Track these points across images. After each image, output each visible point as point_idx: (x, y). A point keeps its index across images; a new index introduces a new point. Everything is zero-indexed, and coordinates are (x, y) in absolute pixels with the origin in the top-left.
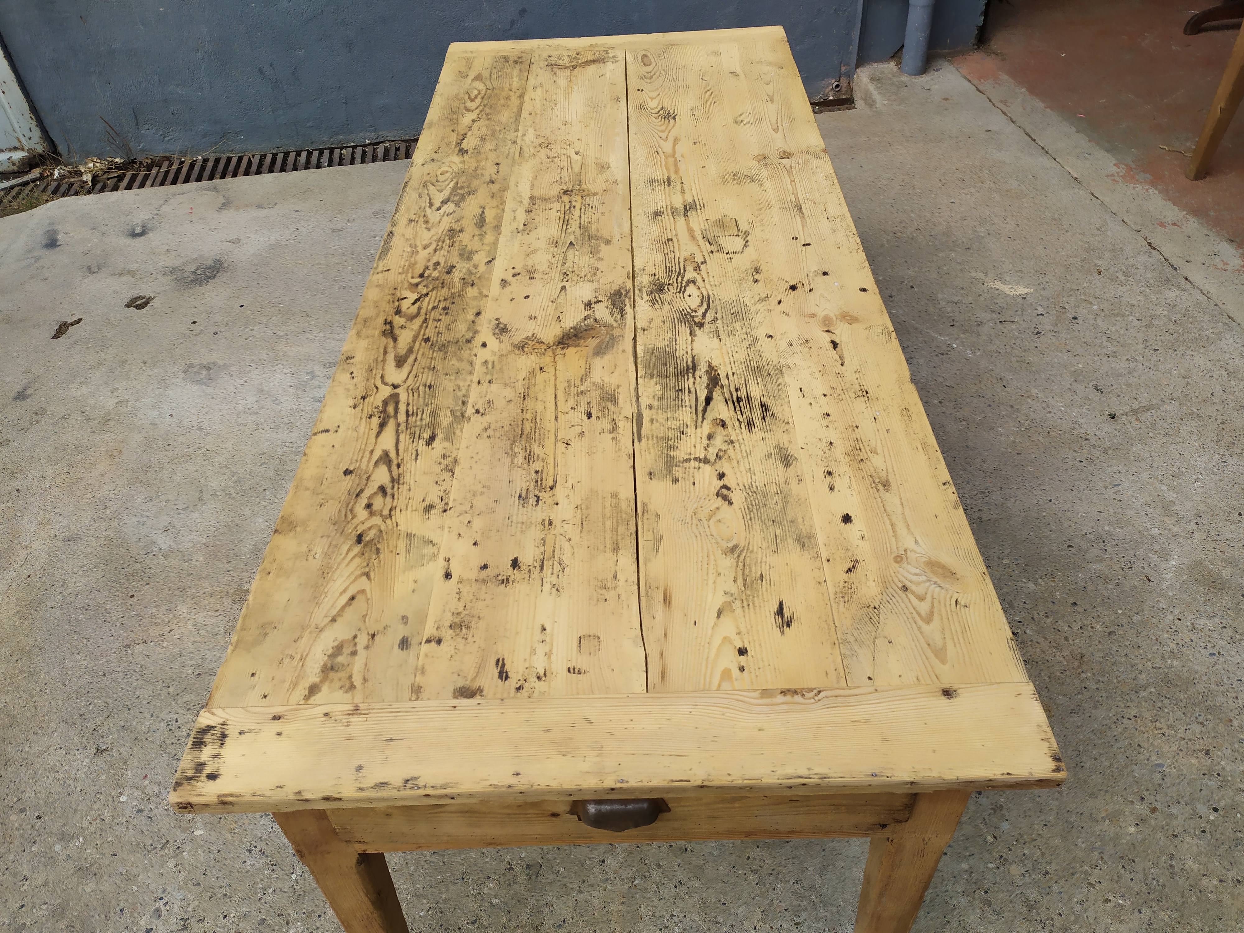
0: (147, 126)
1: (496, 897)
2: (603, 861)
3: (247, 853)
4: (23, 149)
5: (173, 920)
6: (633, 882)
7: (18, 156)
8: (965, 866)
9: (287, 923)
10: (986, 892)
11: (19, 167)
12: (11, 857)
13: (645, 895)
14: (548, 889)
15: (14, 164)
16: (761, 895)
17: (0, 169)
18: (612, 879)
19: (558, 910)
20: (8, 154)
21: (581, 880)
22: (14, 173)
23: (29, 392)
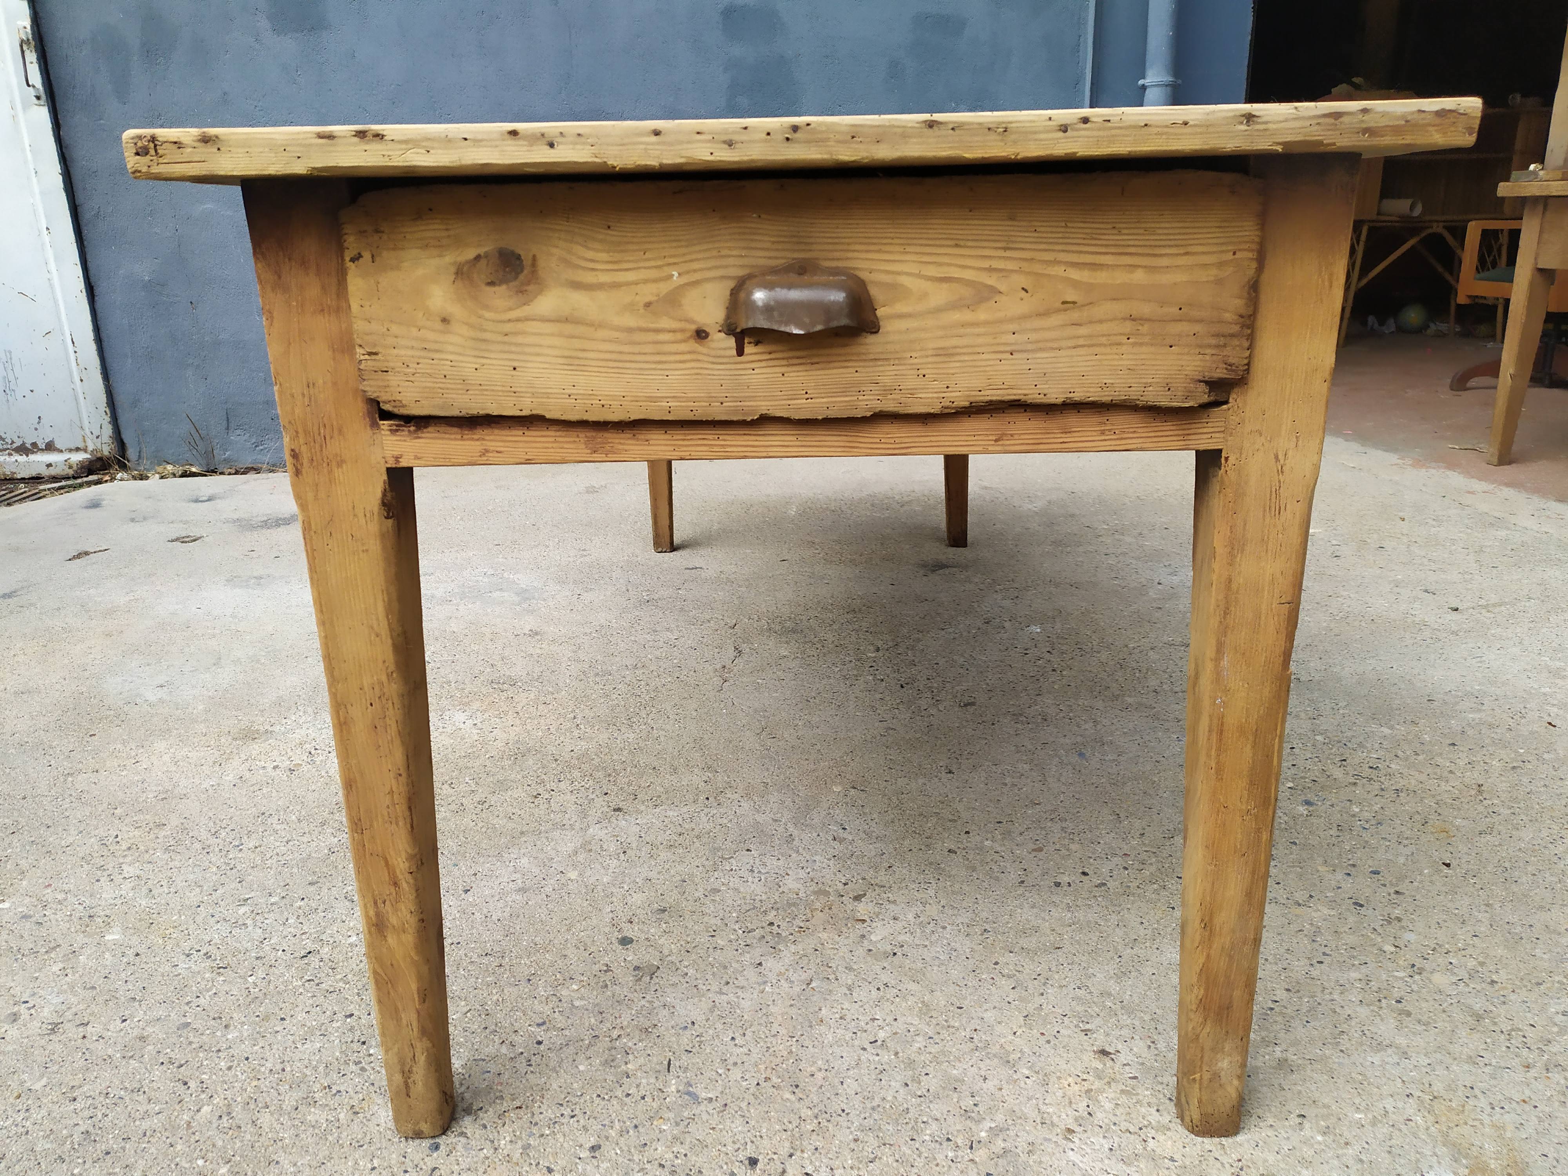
0: (238, 432)
1: (582, 998)
2: (760, 964)
3: (183, 957)
4: (86, 451)
5: (36, 1024)
6: (808, 984)
8: (1354, 975)
9: (226, 1027)
10: (1399, 1002)
11: (75, 472)
13: (828, 997)
14: (668, 990)
15: (70, 467)
16: (1021, 999)
17: (53, 471)
18: (774, 981)
19: (683, 1012)
20: (66, 456)
21: (723, 982)
22: (67, 478)
23: (19, 593)
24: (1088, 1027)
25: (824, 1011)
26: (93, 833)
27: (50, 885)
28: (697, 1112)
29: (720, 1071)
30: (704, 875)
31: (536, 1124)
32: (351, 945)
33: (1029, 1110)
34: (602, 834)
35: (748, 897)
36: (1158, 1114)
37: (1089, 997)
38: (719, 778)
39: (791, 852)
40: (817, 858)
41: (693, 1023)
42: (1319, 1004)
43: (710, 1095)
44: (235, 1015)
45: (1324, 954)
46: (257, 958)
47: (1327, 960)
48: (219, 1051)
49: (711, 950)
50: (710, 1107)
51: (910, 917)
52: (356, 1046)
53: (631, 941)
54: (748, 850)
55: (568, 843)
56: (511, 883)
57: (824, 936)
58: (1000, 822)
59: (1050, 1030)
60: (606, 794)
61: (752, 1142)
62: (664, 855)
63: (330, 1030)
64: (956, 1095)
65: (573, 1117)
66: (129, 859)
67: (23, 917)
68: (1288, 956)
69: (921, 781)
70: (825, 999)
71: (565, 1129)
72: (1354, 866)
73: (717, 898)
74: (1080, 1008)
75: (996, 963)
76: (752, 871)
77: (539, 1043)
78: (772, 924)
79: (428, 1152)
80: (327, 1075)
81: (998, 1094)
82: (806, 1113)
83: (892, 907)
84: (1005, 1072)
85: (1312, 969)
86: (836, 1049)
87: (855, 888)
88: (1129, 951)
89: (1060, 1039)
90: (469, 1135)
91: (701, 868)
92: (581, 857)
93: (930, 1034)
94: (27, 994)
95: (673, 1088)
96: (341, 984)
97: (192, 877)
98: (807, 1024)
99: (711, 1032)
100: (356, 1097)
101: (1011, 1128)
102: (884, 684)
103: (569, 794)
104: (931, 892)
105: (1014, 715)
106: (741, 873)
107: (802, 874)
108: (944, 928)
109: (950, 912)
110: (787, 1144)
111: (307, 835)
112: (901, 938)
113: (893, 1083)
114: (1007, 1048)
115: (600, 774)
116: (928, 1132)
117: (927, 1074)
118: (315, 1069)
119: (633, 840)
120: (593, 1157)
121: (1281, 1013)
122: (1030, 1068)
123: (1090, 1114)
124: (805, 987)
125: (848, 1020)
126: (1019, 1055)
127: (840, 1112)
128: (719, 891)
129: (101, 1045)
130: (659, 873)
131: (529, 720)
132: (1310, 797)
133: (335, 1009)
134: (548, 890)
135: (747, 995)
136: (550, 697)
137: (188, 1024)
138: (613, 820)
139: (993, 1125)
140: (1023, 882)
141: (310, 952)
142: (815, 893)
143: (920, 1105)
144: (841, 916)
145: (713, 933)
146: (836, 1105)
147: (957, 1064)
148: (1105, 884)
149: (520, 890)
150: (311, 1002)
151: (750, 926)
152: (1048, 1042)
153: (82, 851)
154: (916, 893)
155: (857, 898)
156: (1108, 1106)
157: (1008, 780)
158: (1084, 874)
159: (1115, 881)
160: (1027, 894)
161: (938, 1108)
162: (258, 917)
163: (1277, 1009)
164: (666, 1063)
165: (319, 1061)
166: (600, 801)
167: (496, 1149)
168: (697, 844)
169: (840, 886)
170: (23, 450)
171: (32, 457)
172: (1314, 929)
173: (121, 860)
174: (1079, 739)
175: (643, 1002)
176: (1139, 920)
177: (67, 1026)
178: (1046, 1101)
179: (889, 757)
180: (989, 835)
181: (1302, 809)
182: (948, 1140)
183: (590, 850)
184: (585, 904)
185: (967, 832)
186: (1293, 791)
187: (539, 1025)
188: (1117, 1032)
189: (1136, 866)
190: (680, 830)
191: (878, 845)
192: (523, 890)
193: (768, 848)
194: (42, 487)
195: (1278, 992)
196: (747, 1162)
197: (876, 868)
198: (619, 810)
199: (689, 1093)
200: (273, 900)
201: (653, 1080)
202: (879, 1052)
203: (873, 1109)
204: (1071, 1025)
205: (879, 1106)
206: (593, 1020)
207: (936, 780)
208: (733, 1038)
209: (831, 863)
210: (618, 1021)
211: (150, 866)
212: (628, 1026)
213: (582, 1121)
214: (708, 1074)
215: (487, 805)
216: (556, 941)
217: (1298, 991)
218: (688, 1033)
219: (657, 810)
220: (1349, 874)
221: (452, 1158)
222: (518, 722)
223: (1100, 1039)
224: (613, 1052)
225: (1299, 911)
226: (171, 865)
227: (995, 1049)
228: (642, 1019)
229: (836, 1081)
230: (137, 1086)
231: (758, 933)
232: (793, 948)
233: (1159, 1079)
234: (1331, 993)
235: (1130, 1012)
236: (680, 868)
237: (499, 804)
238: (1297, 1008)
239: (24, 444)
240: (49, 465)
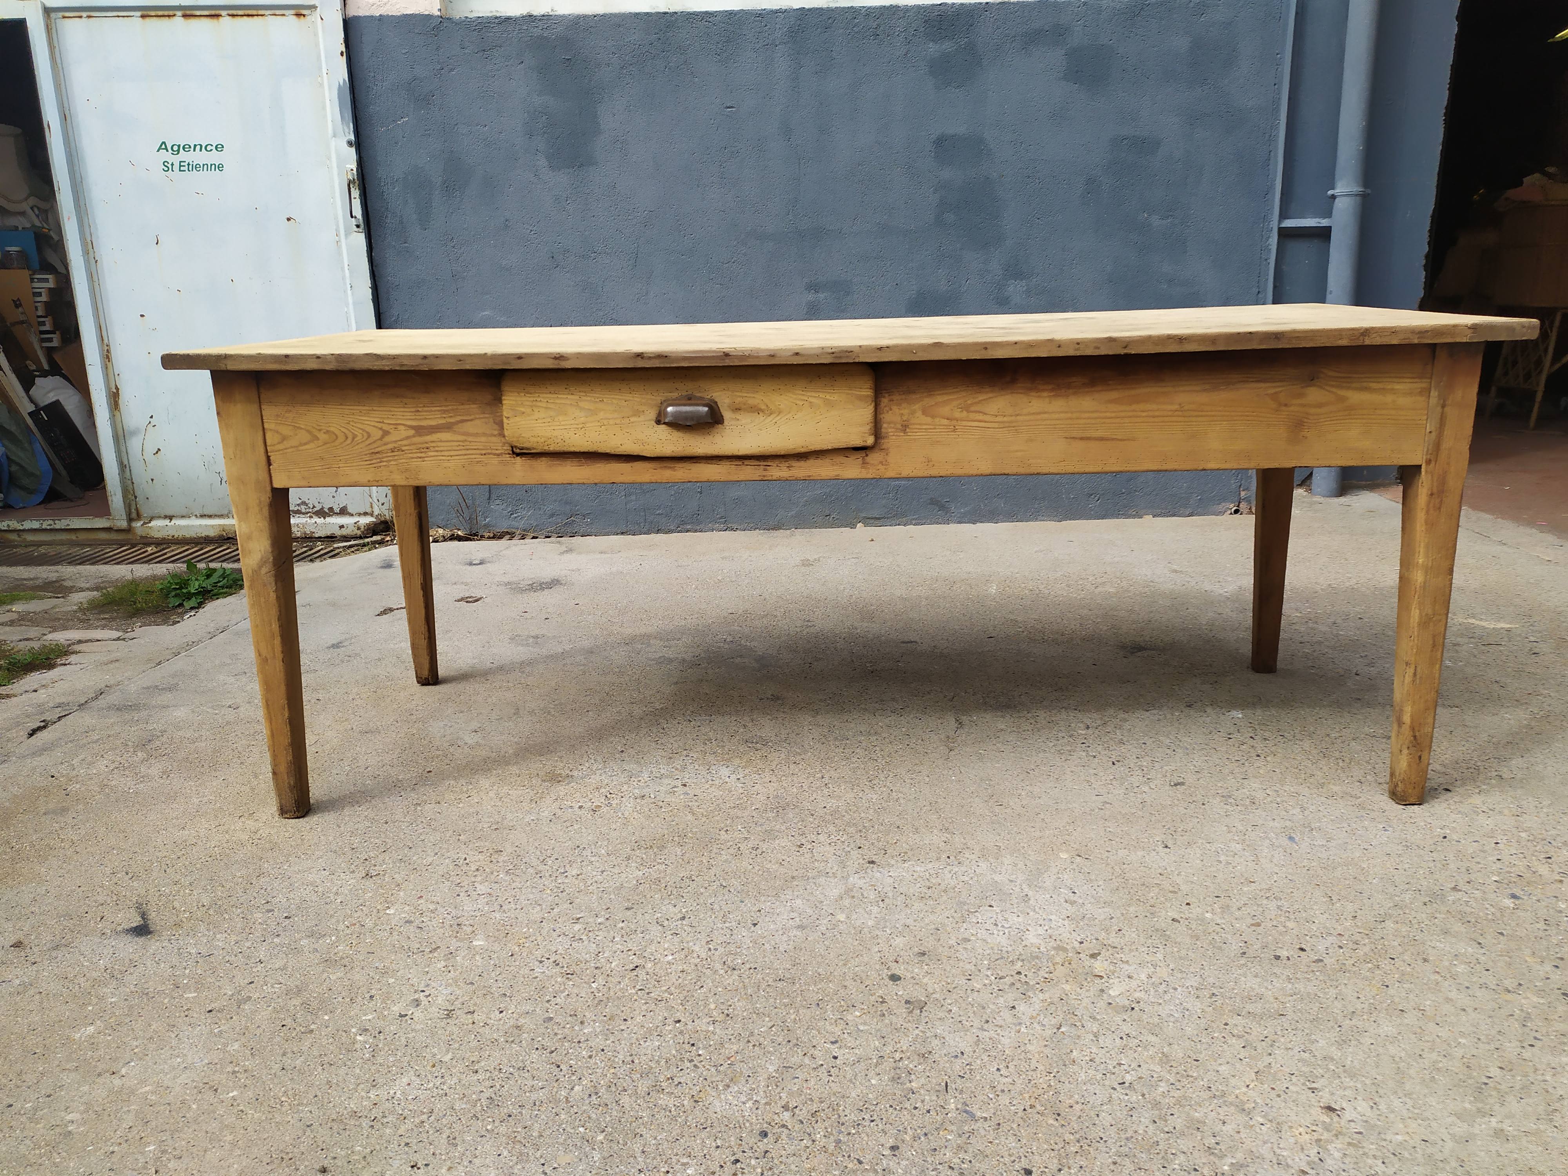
0: (498, 502)
1: (865, 1024)
2: (1013, 1007)
3: (537, 963)
4: (372, 515)
5: (434, 1009)
6: (1058, 1029)
7: (365, 521)
9: (582, 1023)
11: (363, 532)
12: (248, 944)
13: (1077, 1041)
14: (937, 1023)
15: (359, 529)
16: (1250, 1057)
17: (344, 532)
18: (1028, 1024)
19: (952, 1043)
20: (356, 519)
21: (983, 1020)
22: (355, 538)
23: (345, 644)
24: (1314, 1085)
25: (1075, 1053)
26: (446, 855)
27: (421, 897)
28: (975, 1128)
29: (991, 1096)
30: (954, 925)
31: (843, 1124)
32: (669, 963)
33: (1265, 1151)
34: (861, 883)
35: (996, 948)
36: (1383, 1165)
37: (1313, 1060)
38: (957, 839)
39: (1029, 911)
40: (1053, 917)
41: (962, 1053)
42: (1532, 1083)
43: (984, 1115)
44: (587, 1014)
45: (1535, 1038)
46: (596, 968)
47: (1538, 1044)
48: (579, 1042)
49: (969, 991)
50: (986, 1125)
51: (1143, 977)
52: (687, 1047)
53: (899, 978)
54: (990, 906)
55: (834, 890)
56: (791, 921)
57: (1067, 987)
58: (1217, 897)
59: (1280, 1086)
60: (860, 848)
61: (1026, 1157)
62: (917, 905)
63: (664, 1032)
64: (1199, 1134)
65: (872, 1121)
66: (479, 879)
67: (406, 922)
68: (1500, 1038)
69: (1140, 853)
70: (1075, 1043)
71: (868, 1130)
72: (1562, 959)
73: (969, 947)
74: (1305, 1069)
75: (1226, 1024)
76: (996, 925)
77: (835, 1058)
78: (1019, 973)
79: (760, 1138)
80: (668, 1068)
81: (1237, 1136)
82: (1068, 1137)
83: (1126, 966)
84: (1242, 1118)
85: (1523, 1051)
86: (1089, 1086)
87: (1091, 946)
88: (1348, 1022)
89: (1290, 1094)
90: (790, 1127)
91: (951, 919)
92: (847, 902)
93: (1172, 1081)
94: (423, 985)
95: (953, 1106)
96: (666, 995)
97: (531, 896)
98: (1061, 1062)
99: (979, 1062)
100: (694, 1088)
101: (1251, 1165)
102: (1096, 760)
103: (828, 846)
104: (1160, 956)
105: (1223, 796)
106: (987, 926)
107: (1041, 931)
108: (1176, 989)
109: (1179, 975)
110: (1055, 1161)
111: (617, 867)
112: (1137, 995)
113: (1142, 1120)
114: (1241, 1097)
115: (852, 830)
116: (1177, 1162)
117: (1172, 1114)
118: (658, 1062)
119: (888, 889)
120: (894, 1155)
121: (1495, 1088)
122: (1264, 1117)
123: (1320, 1160)
124: (1055, 1030)
125: (1098, 1063)
126: (1253, 1105)
127: (1099, 1139)
128: (969, 940)
129: (487, 1030)
130: (915, 921)
131: (784, 778)
132: (1517, 892)
133: (665, 1014)
134: (823, 928)
135: (1006, 1033)
136: (798, 757)
137: (551, 1019)
138: (869, 871)
139: (1234, 1161)
140: (1244, 953)
141: (637, 967)
142: (1054, 948)
143: (1168, 1140)
144: (1080, 971)
145: (969, 977)
146: (1094, 1133)
147: (1198, 1108)
148: (1322, 961)
149: (799, 927)
150: (644, 1007)
151: (1001, 974)
152: (1279, 1096)
153: (441, 870)
154: (1146, 956)
155: (1093, 956)
156: (1337, 1155)
157: (1222, 858)
158: (1302, 949)
159: (1331, 958)
160: (1249, 964)
161: (1184, 1144)
162: (590, 934)
163: (1491, 1085)
164: (943, 1084)
165: (660, 1057)
166: (855, 854)
167: (814, 1141)
168: (945, 898)
169: (1077, 945)
170: (321, 513)
171: (329, 520)
172: (1524, 1015)
173: (473, 879)
174: (1288, 823)
175: (917, 1032)
176: (1356, 995)
177: (459, 1012)
178: (1281, 1146)
179: (1108, 829)
180: (1209, 908)
181: (1509, 903)
182: (1195, 1170)
183: (853, 897)
184: (856, 943)
185: (1188, 904)
186: (1499, 885)
187: (832, 1043)
188: (1341, 1092)
189: (1351, 945)
190: (928, 884)
191: (1106, 910)
192: (801, 927)
193: (1008, 905)
194: (335, 546)
195: (1491, 1069)
196: (1023, 1172)
197: (1107, 930)
198: (873, 862)
199: (966, 1112)
200: (599, 920)
201: (934, 1098)
202: (1128, 1092)
203: (1127, 1139)
204: (1299, 1084)
205: (1132, 1137)
206: (877, 1043)
207: (1154, 853)
208: (998, 1069)
209: (1066, 922)
210: (898, 1045)
211: (497, 886)
212: (907, 1051)
213: (880, 1126)
214: (981, 1098)
215: (759, 851)
216: (836, 974)
217: (1511, 1070)
218: (959, 1061)
219: (906, 865)
220: (1557, 967)
221: (779, 1145)
222: (774, 779)
223: (1326, 1098)
224: (898, 1071)
225: (1509, 996)
226: (514, 885)
227: (1232, 1098)
228: (918, 1046)
229: (1093, 1114)
230: (521, 1065)
231: (1008, 980)
232: (1041, 996)
233: (1383, 1136)
234: (1543, 1074)
235: (1352, 1076)
236: (932, 917)
237: (769, 851)
238: (1511, 1085)
239: (323, 508)
240: (342, 527)
